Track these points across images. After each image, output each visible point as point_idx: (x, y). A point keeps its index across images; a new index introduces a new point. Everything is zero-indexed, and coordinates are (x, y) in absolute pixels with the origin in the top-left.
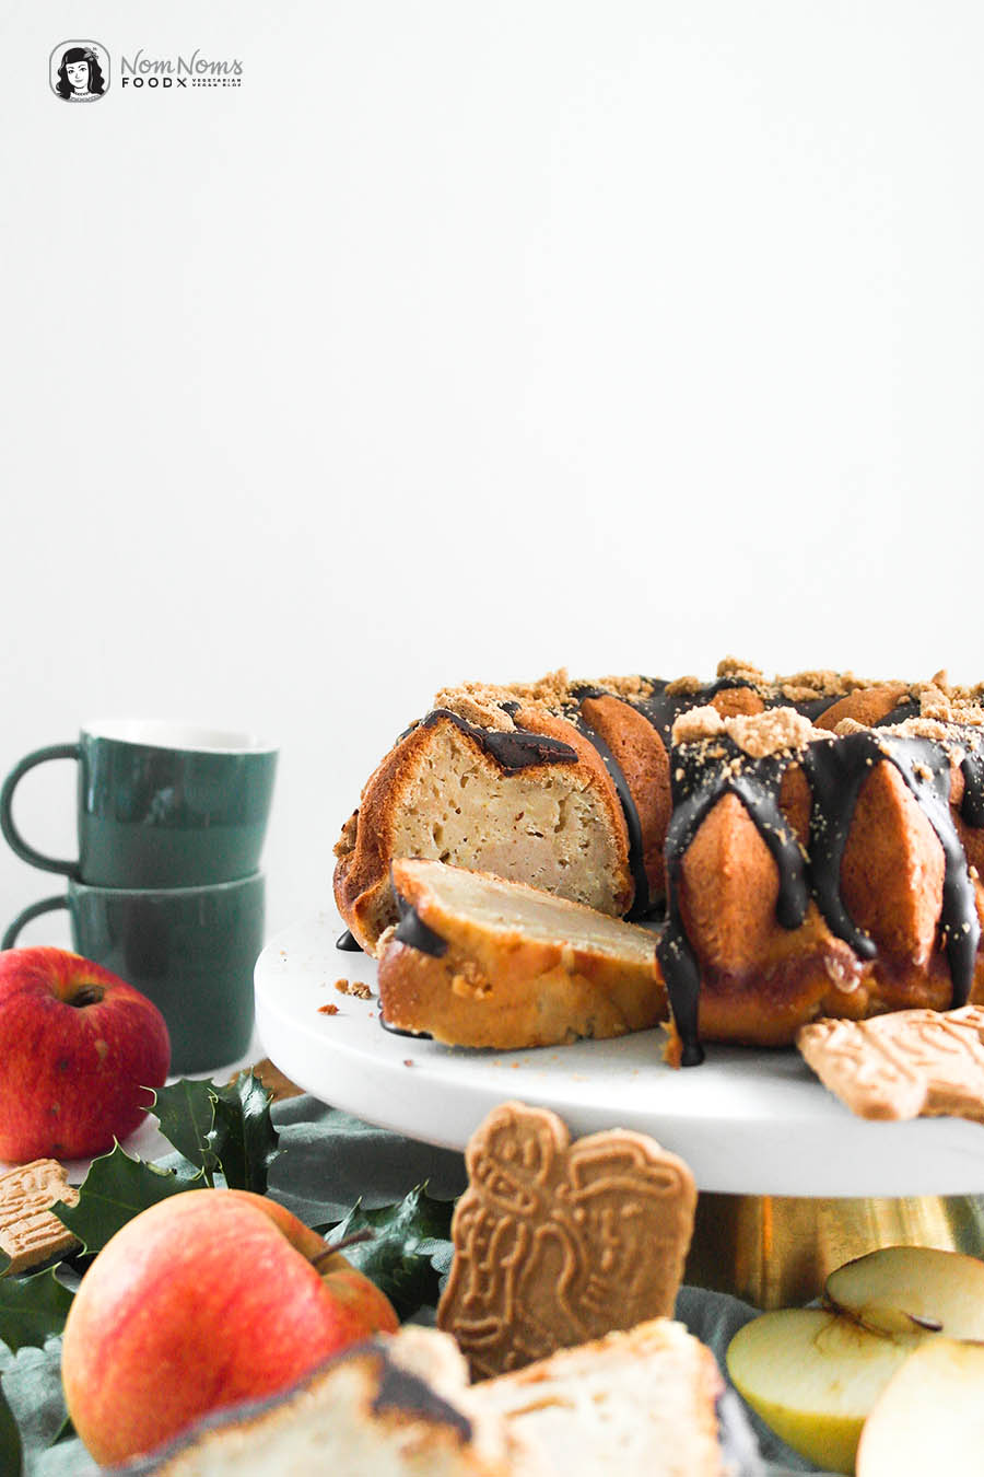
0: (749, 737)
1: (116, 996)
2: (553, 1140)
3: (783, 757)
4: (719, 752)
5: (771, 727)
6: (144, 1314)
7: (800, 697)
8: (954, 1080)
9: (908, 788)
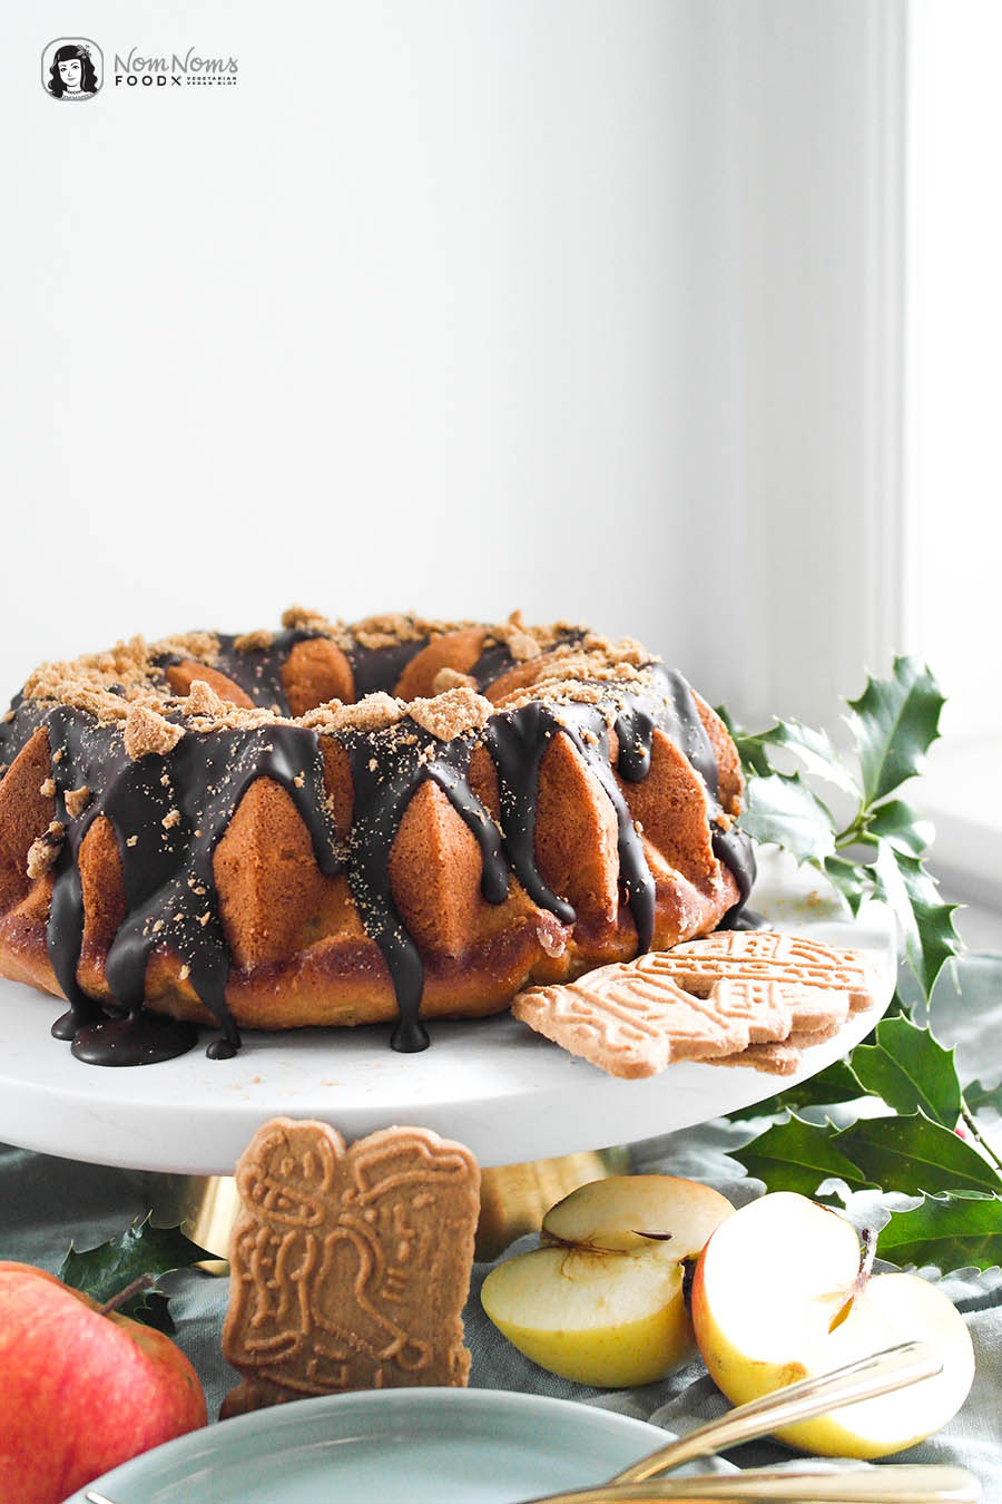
0: (437, 722)
2: (332, 1148)
3: (469, 737)
5: (455, 710)
7: (379, 645)
8: (689, 1029)
9: (583, 757)
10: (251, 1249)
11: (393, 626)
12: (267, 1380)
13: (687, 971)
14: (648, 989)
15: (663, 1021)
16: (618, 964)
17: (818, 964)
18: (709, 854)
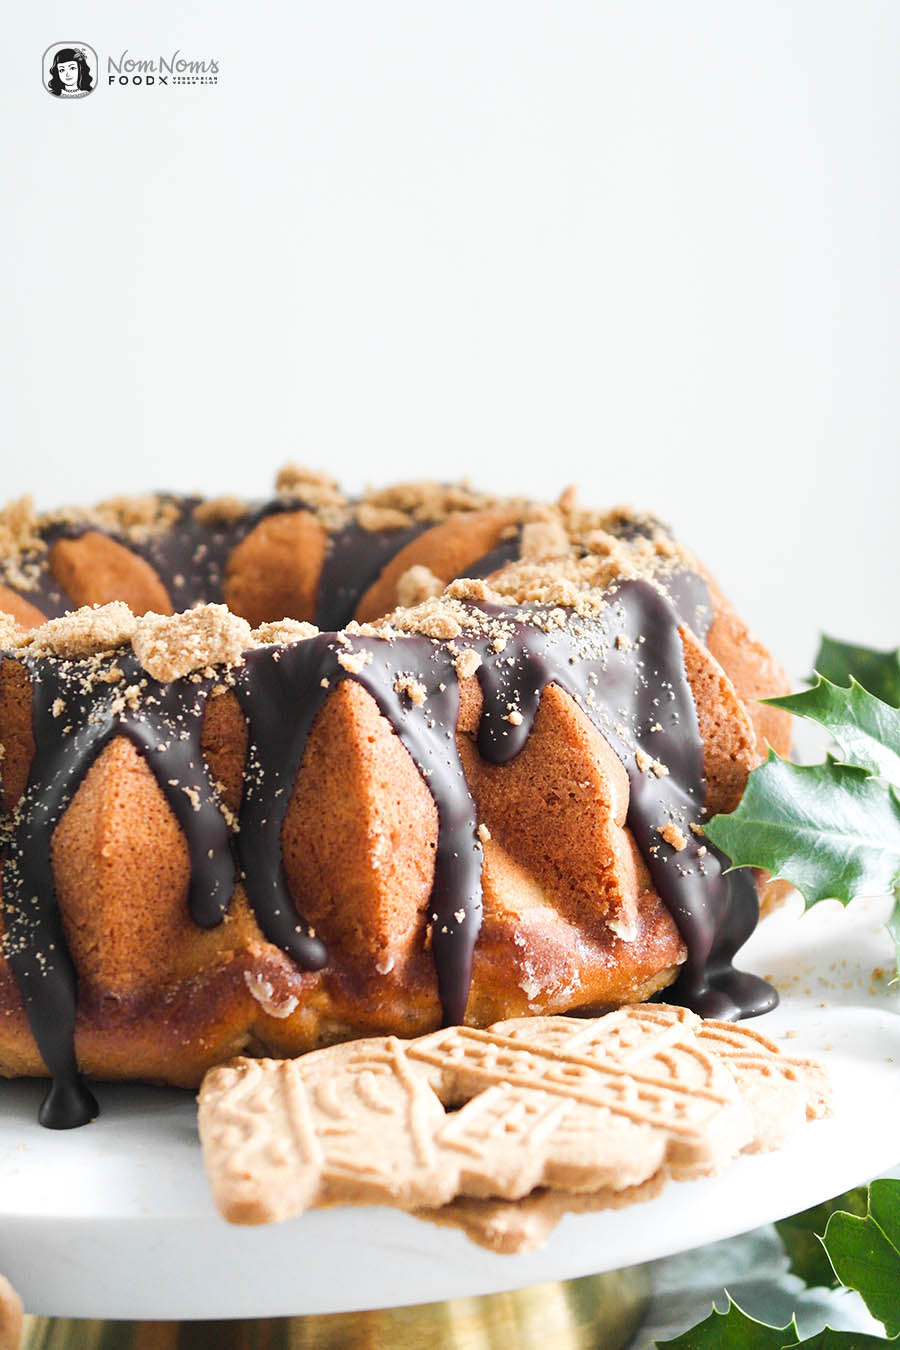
0: (154, 651)
3: (204, 678)
4: (114, 673)
5: (187, 636)
7: (378, 525)
8: (360, 1160)
9: (384, 719)
13: (469, 1064)
14: (379, 1086)
15: (343, 1141)
16: (393, 1040)
17: (668, 1080)
18: (611, 884)
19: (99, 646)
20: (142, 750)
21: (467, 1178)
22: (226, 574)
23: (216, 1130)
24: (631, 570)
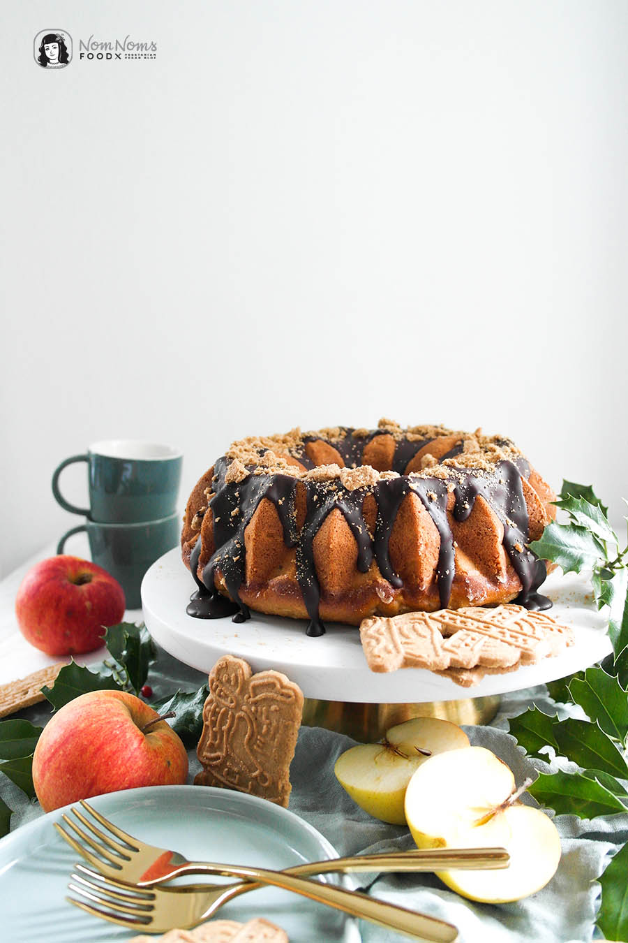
0: (348, 480)
1: (97, 579)
2: (243, 674)
3: (364, 490)
4: (334, 487)
5: (359, 476)
6: (61, 753)
7: (413, 439)
8: (417, 653)
9: (423, 506)
10: (210, 711)
11: (427, 430)
12: (209, 771)
13: (451, 622)
14: (421, 628)
15: (410, 646)
16: (424, 612)
17: (520, 631)
18: (498, 563)
19: (329, 478)
20: (343, 513)
21: (453, 661)
22: (363, 455)
23: (368, 640)
24: (504, 457)
